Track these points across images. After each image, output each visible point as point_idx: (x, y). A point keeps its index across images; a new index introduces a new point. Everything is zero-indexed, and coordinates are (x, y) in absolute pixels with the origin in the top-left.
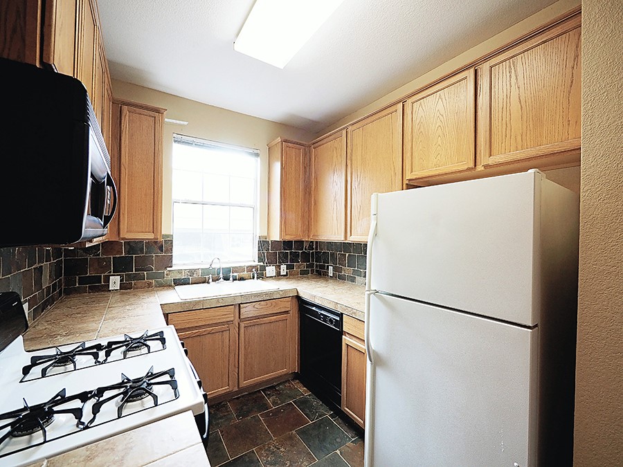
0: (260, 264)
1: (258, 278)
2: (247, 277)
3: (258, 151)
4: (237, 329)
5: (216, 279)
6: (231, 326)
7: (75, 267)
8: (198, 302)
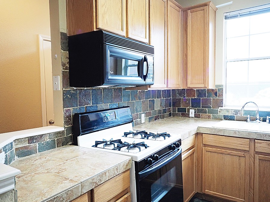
4: (253, 159)
5: (253, 120)
6: (247, 155)
7: (176, 103)
8: (220, 130)
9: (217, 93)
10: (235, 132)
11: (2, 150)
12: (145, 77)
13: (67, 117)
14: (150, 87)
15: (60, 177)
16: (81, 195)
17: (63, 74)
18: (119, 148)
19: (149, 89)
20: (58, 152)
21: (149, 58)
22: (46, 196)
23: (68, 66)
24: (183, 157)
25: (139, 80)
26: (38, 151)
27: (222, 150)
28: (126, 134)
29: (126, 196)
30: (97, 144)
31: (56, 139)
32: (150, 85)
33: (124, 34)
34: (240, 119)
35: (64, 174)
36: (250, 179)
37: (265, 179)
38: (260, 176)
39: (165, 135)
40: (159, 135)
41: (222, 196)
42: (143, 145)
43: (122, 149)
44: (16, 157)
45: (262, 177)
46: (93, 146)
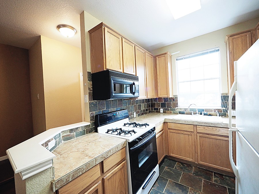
0: (223, 108)
1: (219, 116)
2: (214, 114)
3: (219, 48)
4: (196, 136)
5: (195, 114)
6: (193, 134)
7: (153, 105)
8: (177, 120)
9: (174, 100)
10: (185, 121)
11: (53, 138)
12: (134, 93)
13: (92, 117)
14: (137, 98)
15: (84, 155)
16: (95, 166)
17: (89, 94)
18: (120, 134)
19: (137, 99)
20: (86, 137)
21: (136, 83)
22: (73, 168)
23: (92, 89)
24: (157, 136)
25: (131, 95)
26: (75, 137)
27: (179, 131)
28: (125, 125)
29: (123, 163)
30: (108, 131)
31: (85, 130)
32: (137, 97)
33: (121, 71)
34: (188, 114)
35: (87, 152)
36: (195, 148)
37: (203, 147)
38: (200, 146)
39: (146, 125)
40: (142, 125)
41: (180, 157)
42: (134, 131)
43: (121, 134)
44: (63, 141)
45: (202, 146)
46: (106, 133)
